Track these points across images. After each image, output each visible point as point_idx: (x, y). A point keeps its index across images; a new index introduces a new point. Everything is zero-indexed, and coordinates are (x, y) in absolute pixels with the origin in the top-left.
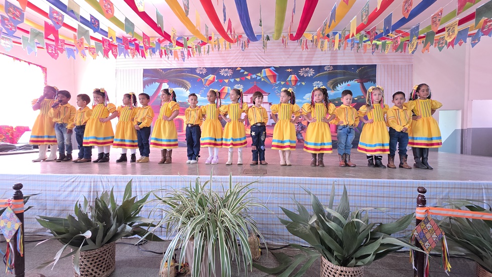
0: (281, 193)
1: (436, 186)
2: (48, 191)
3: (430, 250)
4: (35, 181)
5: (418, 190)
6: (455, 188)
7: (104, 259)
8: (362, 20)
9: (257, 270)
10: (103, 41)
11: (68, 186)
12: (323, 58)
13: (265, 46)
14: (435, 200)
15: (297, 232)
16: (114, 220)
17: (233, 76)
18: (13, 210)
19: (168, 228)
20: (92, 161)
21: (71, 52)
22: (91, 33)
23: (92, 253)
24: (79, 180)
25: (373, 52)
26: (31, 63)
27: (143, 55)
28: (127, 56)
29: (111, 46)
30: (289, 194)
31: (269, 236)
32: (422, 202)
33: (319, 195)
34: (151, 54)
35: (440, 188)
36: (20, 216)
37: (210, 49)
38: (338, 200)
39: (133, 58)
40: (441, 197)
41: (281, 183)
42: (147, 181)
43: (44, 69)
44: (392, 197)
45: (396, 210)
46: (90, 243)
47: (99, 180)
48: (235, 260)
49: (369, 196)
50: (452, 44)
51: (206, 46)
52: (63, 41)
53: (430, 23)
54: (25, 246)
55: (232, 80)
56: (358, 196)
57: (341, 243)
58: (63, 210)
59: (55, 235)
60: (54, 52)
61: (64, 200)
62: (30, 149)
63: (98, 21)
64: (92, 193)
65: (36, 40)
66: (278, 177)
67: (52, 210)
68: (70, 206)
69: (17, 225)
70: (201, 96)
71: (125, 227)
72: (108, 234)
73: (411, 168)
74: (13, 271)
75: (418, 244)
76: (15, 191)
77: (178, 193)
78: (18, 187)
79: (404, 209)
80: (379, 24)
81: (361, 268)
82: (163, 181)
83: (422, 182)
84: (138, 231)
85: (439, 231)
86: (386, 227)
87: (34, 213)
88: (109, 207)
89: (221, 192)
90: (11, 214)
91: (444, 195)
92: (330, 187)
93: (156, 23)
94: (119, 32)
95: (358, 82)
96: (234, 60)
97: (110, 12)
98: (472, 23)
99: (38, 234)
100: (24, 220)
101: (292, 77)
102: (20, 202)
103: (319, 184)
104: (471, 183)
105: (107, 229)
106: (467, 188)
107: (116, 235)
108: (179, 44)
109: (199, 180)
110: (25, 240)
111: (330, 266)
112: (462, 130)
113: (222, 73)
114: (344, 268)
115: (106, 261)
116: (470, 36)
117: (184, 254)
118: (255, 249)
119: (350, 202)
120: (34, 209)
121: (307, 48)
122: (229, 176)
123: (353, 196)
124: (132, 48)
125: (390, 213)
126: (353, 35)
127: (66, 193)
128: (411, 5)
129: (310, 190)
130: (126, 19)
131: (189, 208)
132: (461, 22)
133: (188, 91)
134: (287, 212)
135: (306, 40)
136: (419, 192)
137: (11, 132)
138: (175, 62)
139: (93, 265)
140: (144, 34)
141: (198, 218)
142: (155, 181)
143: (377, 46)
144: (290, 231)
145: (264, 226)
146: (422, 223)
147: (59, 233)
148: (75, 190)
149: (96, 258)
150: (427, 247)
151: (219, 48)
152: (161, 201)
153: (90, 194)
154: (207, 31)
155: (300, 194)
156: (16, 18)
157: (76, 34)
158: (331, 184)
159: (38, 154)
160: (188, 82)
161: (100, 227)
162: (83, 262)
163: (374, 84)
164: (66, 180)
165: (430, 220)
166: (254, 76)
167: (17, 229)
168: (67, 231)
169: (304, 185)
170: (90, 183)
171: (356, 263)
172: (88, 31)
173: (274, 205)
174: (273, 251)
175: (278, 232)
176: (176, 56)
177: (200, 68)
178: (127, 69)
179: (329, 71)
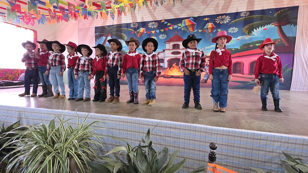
6: (303, 145)
12: (240, 5)
17: (158, 28)
26: (27, 28)
30: (135, 132)
35: (285, 142)
41: (133, 123)
43: (35, 32)
79: (243, 158)
95: (275, 26)
96: (160, 14)
160: (124, 35)
163: (294, 26)
177: (133, 23)
178: (85, 27)
179: (245, 16)
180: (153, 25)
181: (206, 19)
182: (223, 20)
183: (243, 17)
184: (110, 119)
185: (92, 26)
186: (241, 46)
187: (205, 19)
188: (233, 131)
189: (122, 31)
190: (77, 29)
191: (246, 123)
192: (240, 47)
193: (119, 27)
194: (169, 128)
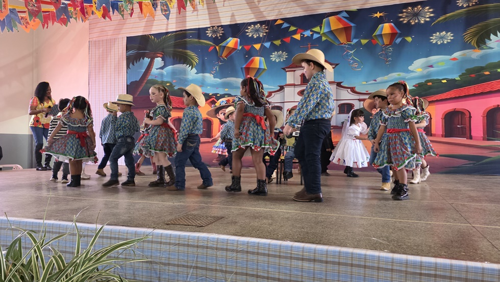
0: (212, 270)
30: (226, 272)
41: (212, 248)
55: (267, 45)
101: (386, 28)
113: (250, 32)
166: (307, 33)
177: (213, 27)
178: (105, 38)
179: (468, 6)
180: (257, 31)
181: (378, 15)
182: (416, 15)
184: (156, 240)
185: (120, 36)
186: (463, 74)
187: (376, 15)
188: (460, 267)
189: (188, 46)
190: (88, 43)
191: (491, 248)
192: (460, 76)
193: (181, 35)
194: (298, 259)
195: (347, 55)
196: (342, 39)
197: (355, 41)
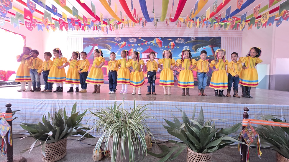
0: (164, 111)
1: (254, 108)
2: (27, 108)
3: (250, 144)
4: (19, 102)
5: (244, 109)
6: (265, 109)
7: (60, 148)
8: (213, 10)
9: (150, 155)
10: (59, 21)
11: (39, 106)
12: (190, 33)
13: (155, 25)
14: (253, 115)
15: (173, 133)
16: (66, 125)
17: (137, 43)
18: (6, 119)
19: (98, 130)
20: (53, 91)
21: (40, 27)
22: (52, 15)
23: (53, 145)
24: (45, 102)
25: (219, 29)
26: (16, 33)
27: (83, 29)
28: (74, 30)
29: (64, 24)
30: (169, 111)
31: (157, 136)
32: (246, 116)
33: (186, 112)
34: (88, 29)
35: (257, 108)
36: (10, 123)
37: (123, 27)
38: (197, 115)
39: (77, 31)
40: (257, 114)
41: (164, 105)
42: (85, 103)
43: (24, 37)
44: (229, 114)
45: (231, 121)
46: (52, 139)
47: (57, 102)
48: (137, 149)
49: (216, 113)
50: (265, 25)
51: (121, 25)
52: (35, 20)
53: (253, 12)
54: (13, 140)
55: (136, 45)
56: (209, 113)
57: (199, 140)
58: (36, 120)
59: (30, 134)
60: (30, 27)
61: (36, 114)
62: (16, 84)
63: (56, 8)
64: (53, 110)
65: (19, 20)
66: (162, 101)
67: (29, 120)
68: (40, 117)
69: (8, 128)
70: (117, 54)
71: (72, 130)
72: (62, 133)
73: (240, 97)
74: (6, 155)
75: (243, 141)
76: (7, 108)
77: (104, 110)
78: (9, 106)
79: (235, 120)
80: (223, 13)
81: (210, 154)
82: (95, 104)
83: (246, 105)
84: (80, 132)
85: (256, 133)
86: (225, 131)
87: (18, 121)
88: (63, 118)
89: (129, 110)
90: (5, 121)
91: (259, 112)
92: (193, 108)
93: (91, 10)
94: (69, 15)
95: (210, 47)
96: (137, 33)
97: (63, 3)
98: (277, 12)
99: (20, 134)
100: (13, 125)
101: (172, 44)
102: (10, 114)
103: (187, 106)
104: (274, 106)
105: (61, 131)
106: (272, 109)
107: (67, 134)
108: (104, 23)
109: (116, 103)
110: (13, 137)
111: (192, 153)
112: (270, 76)
113: (130, 40)
114: (201, 154)
115: (61, 149)
116: (276, 20)
117: (107, 145)
118: (149, 143)
119: (204, 116)
120: (18, 119)
121: (180, 26)
122: (134, 101)
123: (206, 113)
124: (77, 25)
125: (227, 123)
126: (208, 19)
127: (37, 110)
128: (242, 1)
129: (181, 109)
130: (73, 7)
131: (110, 119)
132: (271, 12)
133: (110, 51)
134: (167, 122)
135: (180, 22)
136: (245, 110)
137: (4, 74)
138: (102, 34)
139: (53, 152)
140: (84, 16)
141: (115, 125)
142: (90, 103)
143: (222, 26)
144: (169, 133)
145: (154, 130)
146: (246, 129)
147: (33, 133)
148: (42, 108)
149: (55, 147)
150: (248, 142)
151: (128, 26)
152: (93, 114)
153: (52, 111)
154: (121, 15)
155: (175, 111)
156: (7, 6)
157: (43, 16)
158: (193, 106)
159: (20, 87)
160: (110, 46)
161: (58, 130)
162: (47, 150)
163: (220, 48)
164: (37, 102)
165: (250, 127)
166: (149, 43)
167: (8, 130)
168: (38, 132)
169: (178, 106)
170: (51, 104)
171: (208, 151)
172: (50, 14)
173: (160, 118)
174: (159, 144)
175: (162, 133)
176: (103, 30)
177: (117, 37)
178: (74, 37)
180: (132, 40)
181: (170, 39)
182: (180, 41)
183: (192, 40)
187: (169, 39)
189: (108, 43)
190: (66, 38)
193: (105, 40)
195: (161, 51)
196: (159, 45)
197: (163, 46)
